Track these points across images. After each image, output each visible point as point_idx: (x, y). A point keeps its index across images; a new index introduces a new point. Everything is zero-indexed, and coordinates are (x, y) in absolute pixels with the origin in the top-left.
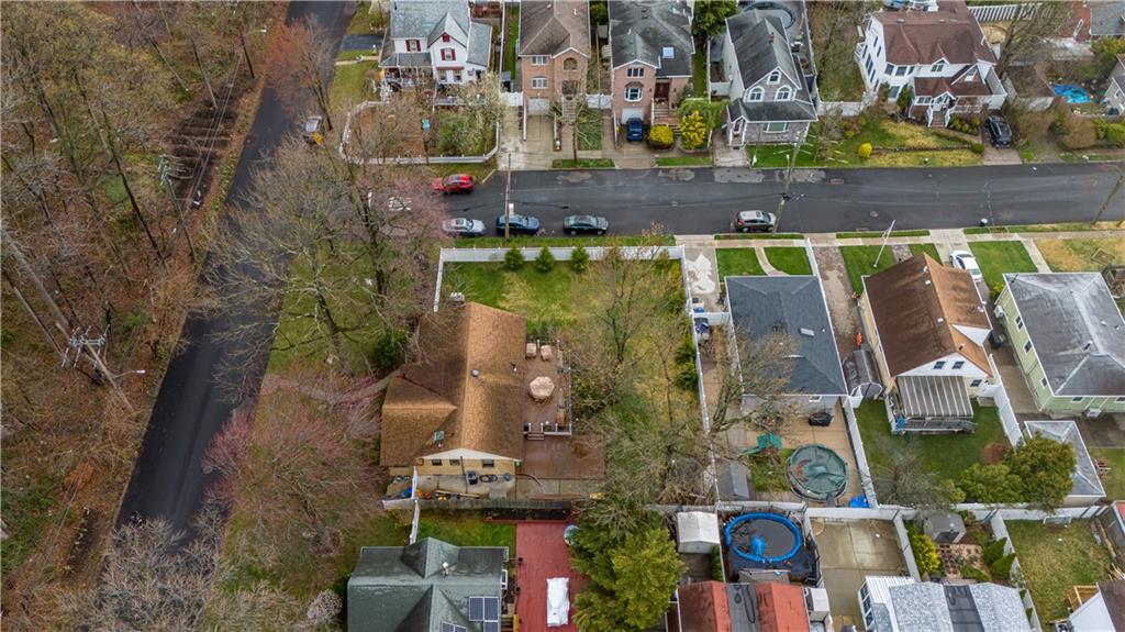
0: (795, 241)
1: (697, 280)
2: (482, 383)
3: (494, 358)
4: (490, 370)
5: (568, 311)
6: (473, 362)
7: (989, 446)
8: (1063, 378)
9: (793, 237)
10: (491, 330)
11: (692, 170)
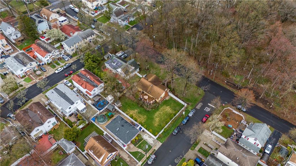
0: (142, 163)
1: (148, 137)
3: (153, 90)
4: (151, 88)
5: (159, 114)
6: (154, 86)
7: (80, 145)
8: (73, 157)
9: (143, 163)
10: (158, 92)
11: (177, 163)
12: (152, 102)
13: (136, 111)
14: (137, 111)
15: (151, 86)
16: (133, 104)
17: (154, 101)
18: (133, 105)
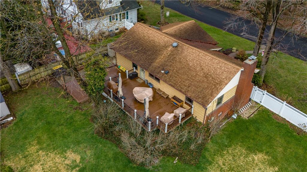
2: (166, 47)
3: (180, 62)
4: (172, 56)
6: (185, 47)
10: (206, 70)
12: (168, 117)
13: (73, 156)
14: (78, 158)
15: (170, 49)
16: (72, 118)
17: (180, 112)
18: (70, 122)
